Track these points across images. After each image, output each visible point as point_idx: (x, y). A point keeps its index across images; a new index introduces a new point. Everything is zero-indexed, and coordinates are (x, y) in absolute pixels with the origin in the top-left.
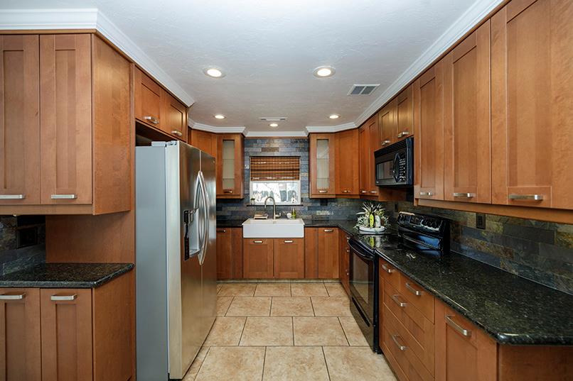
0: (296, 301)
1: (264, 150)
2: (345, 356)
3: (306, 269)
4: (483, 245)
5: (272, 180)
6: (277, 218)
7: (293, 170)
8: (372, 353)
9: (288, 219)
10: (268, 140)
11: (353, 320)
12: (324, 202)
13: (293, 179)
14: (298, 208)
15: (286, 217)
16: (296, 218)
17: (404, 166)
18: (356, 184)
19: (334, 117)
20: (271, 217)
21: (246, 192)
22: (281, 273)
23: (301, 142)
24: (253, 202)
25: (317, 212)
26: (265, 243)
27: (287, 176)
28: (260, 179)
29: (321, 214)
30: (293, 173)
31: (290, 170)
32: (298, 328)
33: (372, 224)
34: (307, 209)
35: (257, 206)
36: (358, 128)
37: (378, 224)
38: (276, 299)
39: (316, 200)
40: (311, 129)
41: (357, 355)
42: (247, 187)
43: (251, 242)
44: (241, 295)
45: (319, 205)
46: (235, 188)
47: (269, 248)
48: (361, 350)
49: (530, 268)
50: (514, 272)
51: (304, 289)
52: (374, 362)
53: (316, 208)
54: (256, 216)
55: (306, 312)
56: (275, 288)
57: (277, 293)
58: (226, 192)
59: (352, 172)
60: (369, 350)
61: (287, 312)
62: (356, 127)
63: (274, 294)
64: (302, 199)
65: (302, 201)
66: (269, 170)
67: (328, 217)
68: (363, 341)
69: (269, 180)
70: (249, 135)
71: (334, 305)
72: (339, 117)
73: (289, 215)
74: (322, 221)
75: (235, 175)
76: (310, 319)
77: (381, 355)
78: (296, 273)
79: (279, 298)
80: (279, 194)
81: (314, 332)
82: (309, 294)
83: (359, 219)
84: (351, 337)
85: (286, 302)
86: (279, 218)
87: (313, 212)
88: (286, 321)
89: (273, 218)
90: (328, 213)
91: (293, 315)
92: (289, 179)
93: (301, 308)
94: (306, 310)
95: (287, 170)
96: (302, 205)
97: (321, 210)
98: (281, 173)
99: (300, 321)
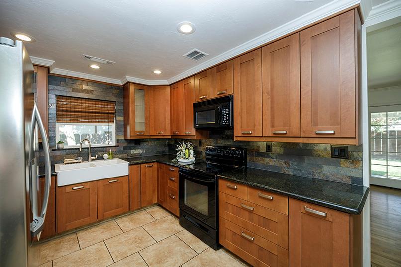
0: (132, 235)
1: (75, 90)
2: (201, 264)
3: (131, 202)
4: (271, 161)
5: (85, 122)
6: (92, 160)
7: (108, 113)
8: (215, 251)
11: (186, 232)
14: (114, 150)
15: (103, 158)
16: (113, 158)
17: (227, 114)
18: (168, 127)
19: (157, 72)
20: (86, 159)
22: (105, 213)
23: (116, 89)
24: (61, 146)
25: (132, 150)
26: (87, 187)
27: (101, 119)
28: (70, 121)
29: (135, 153)
30: (107, 117)
31: (105, 113)
32: (151, 261)
33: (187, 156)
34: (122, 149)
35: (66, 149)
36: (170, 85)
37: (191, 156)
38: (109, 241)
39: (131, 141)
40: (130, 78)
41: (207, 258)
42: (53, 130)
43: (68, 190)
44: (62, 254)
45: (133, 145)
47: (91, 191)
48: (207, 253)
49: (300, 170)
50: (290, 173)
51: (132, 221)
52: (220, 257)
53: (131, 148)
54: (66, 160)
55: (148, 241)
56: (102, 230)
57: (107, 235)
60: (212, 250)
61: (130, 249)
62: (168, 84)
63: (104, 237)
65: (117, 142)
67: (140, 154)
68: (203, 245)
69: (81, 122)
70: (55, 71)
71: (164, 225)
72: (162, 72)
73: (106, 156)
74: (135, 158)
76: (155, 246)
77: (221, 250)
78: (121, 209)
79: (113, 239)
80: (74, 138)
81: (166, 256)
82: (138, 224)
83: (178, 154)
84: (194, 246)
85: (123, 240)
86: (95, 159)
87: (128, 151)
88: (135, 259)
89: (88, 160)
90: (141, 151)
91: (138, 249)
92: (104, 122)
93: (140, 240)
94: (146, 240)
95: (102, 113)
96: (118, 146)
97: (135, 149)
98: (102, 116)
99: (147, 252)
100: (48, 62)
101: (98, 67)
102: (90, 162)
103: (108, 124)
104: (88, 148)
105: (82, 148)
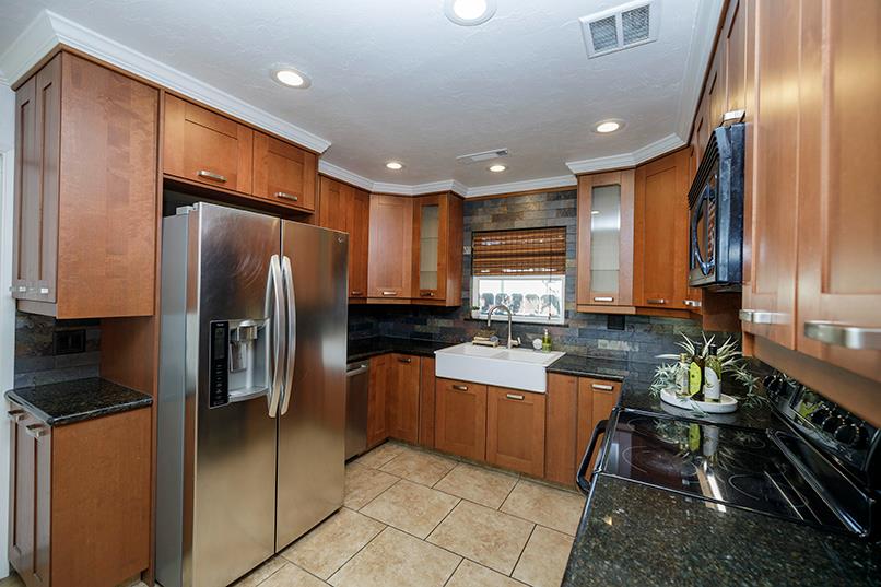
0: (500, 524)
1: (496, 218)
6: (514, 346)
7: (552, 254)
9: (535, 349)
10: (503, 200)
12: (616, 322)
13: (551, 273)
14: (558, 332)
15: (531, 346)
16: (551, 350)
20: (503, 342)
21: (464, 296)
22: (500, 456)
23: (564, 197)
24: (474, 314)
25: (600, 341)
26: (471, 391)
27: (540, 266)
28: (491, 273)
29: (608, 348)
30: (551, 261)
31: (545, 254)
33: (696, 389)
34: (577, 334)
35: (481, 321)
37: (712, 391)
38: (466, 504)
39: (596, 317)
40: (579, 166)
42: (465, 287)
43: (448, 386)
45: (604, 327)
46: (438, 287)
47: (478, 402)
51: (537, 501)
53: (598, 334)
54: (477, 339)
55: (502, 559)
56: (482, 482)
57: (477, 494)
58: (427, 293)
59: (672, 254)
62: (684, 144)
63: (471, 493)
64: (567, 312)
65: (566, 317)
66: (506, 256)
67: (624, 354)
69: (507, 273)
70: (471, 193)
72: (622, 126)
73: (538, 343)
74: (609, 361)
75: (439, 265)
76: (495, 578)
78: (529, 463)
79: (473, 507)
82: (539, 515)
83: (661, 371)
85: (478, 520)
86: (519, 346)
87: (590, 342)
88: (443, 563)
89: (506, 345)
90: (626, 347)
91: (470, 555)
92: (540, 273)
93: (496, 544)
94: (504, 553)
95: (539, 254)
96: (566, 326)
97: (610, 340)
98: (528, 261)
99: (471, 573)
100: (446, 185)
101: (502, 168)
102: (510, 351)
103: (548, 277)
104: (486, 321)
105: (492, 321)
